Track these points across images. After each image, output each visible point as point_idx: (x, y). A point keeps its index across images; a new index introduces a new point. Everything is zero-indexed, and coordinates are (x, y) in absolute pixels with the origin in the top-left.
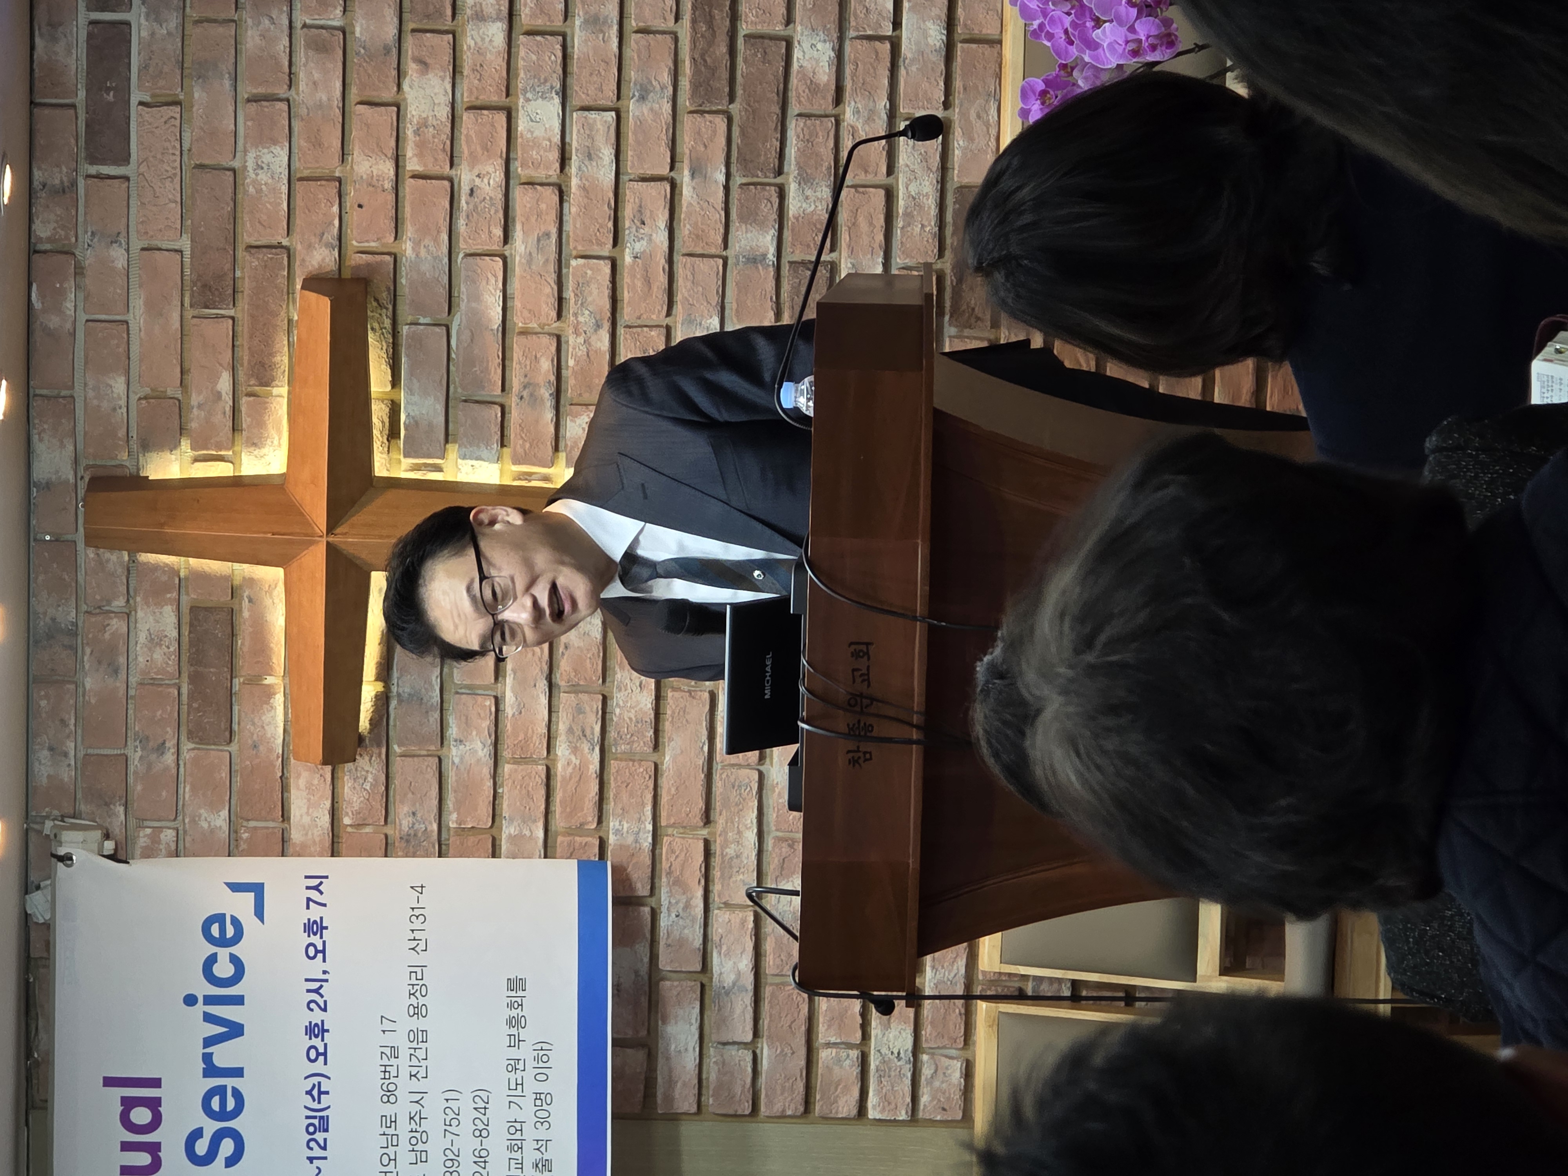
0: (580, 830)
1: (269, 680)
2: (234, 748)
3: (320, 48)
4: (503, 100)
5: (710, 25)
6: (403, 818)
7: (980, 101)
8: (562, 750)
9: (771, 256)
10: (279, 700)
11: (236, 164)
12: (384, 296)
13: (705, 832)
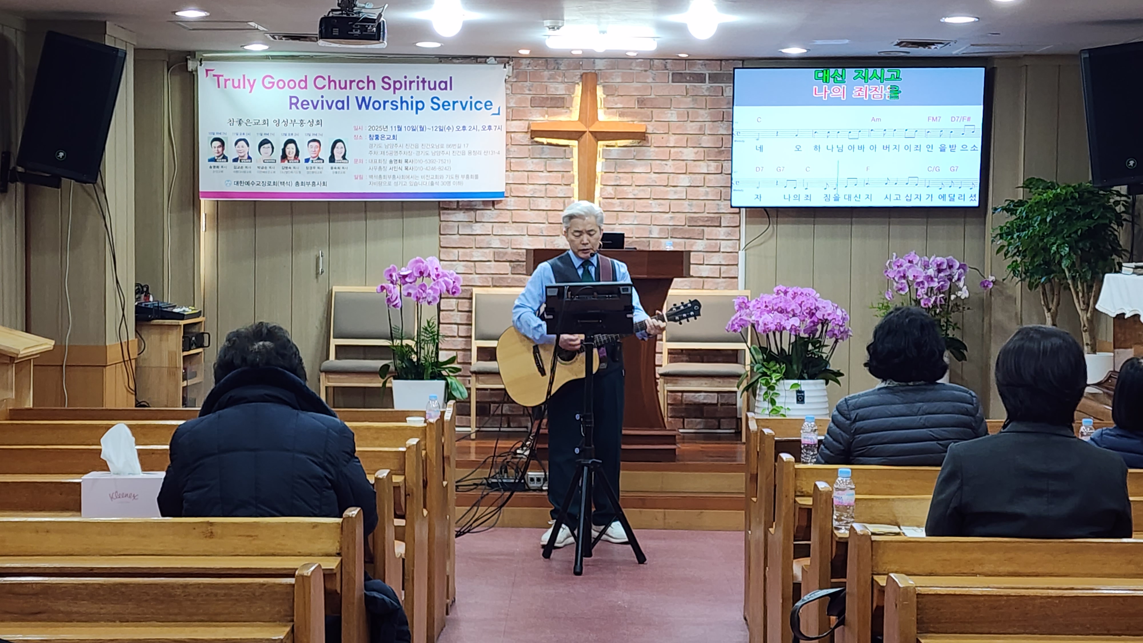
0: (511, 191)
1: (546, 116)
2: (530, 108)
3: (701, 128)
4: (688, 172)
5: (707, 221)
6: (515, 148)
7: (689, 285)
8: (531, 187)
9: (651, 236)
10: (542, 118)
11: (672, 108)
12: (640, 144)
13: (510, 222)
